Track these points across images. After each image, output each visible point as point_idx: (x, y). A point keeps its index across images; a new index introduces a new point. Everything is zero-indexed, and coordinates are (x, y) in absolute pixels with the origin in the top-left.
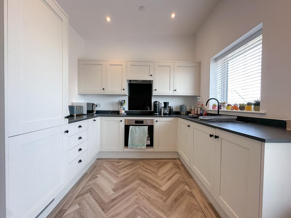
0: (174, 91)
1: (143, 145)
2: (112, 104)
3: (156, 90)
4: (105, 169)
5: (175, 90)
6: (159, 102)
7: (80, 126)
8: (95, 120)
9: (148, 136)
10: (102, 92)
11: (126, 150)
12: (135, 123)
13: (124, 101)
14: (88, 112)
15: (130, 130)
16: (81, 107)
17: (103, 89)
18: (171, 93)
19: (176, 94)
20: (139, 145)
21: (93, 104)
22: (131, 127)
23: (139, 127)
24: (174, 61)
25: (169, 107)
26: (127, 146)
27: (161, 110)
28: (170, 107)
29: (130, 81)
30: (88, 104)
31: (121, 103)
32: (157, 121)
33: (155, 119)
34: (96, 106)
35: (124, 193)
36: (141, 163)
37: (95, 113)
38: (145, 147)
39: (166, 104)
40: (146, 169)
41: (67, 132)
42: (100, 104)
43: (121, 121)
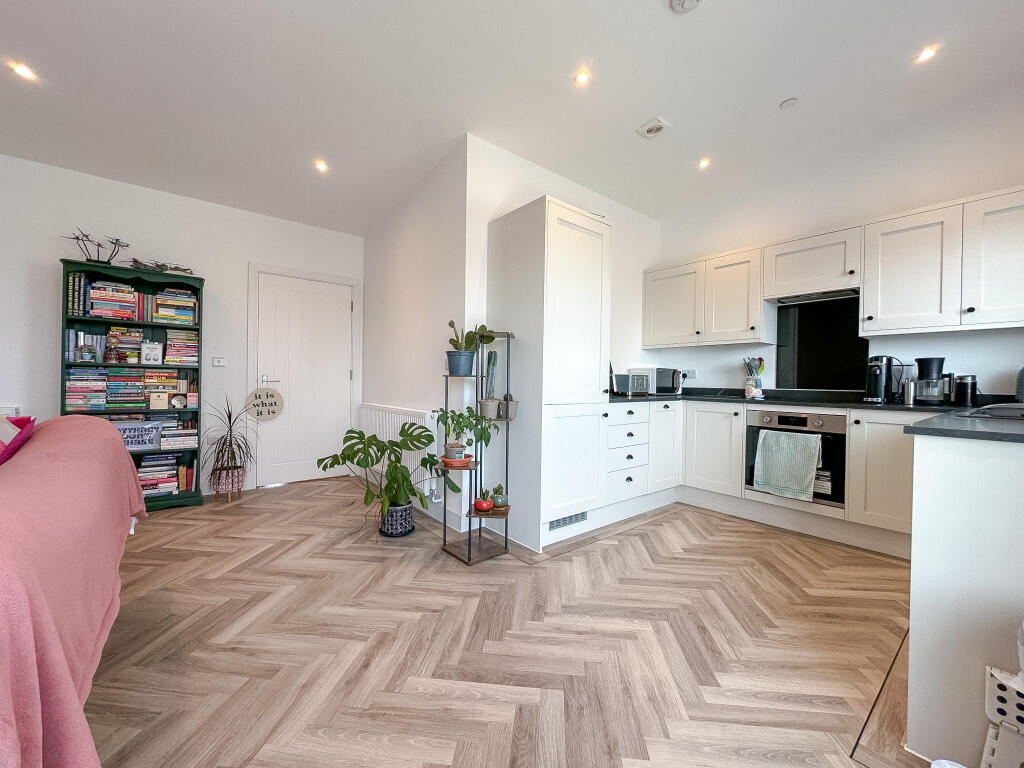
0: (962, 312)
1: (803, 491)
2: (729, 371)
3: (870, 318)
4: (686, 521)
5: (971, 310)
6: (890, 360)
7: (630, 412)
8: (666, 407)
9: (820, 466)
10: (695, 341)
11: (750, 494)
12: (780, 423)
13: (757, 363)
14: (660, 390)
15: (760, 441)
16: (642, 378)
17: (698, 333)
18: (951, 322)
19: (971, 323)
20: (787, 489)
21: (675, 371)
22: (763, 433)
23: (789, 436)
24: (963, 200)
25: (946, 376)
26: (752, 484)
27: (903, 387)
28: (949, 376)
29: (779, 300)
30: (660, 372)
31: (751, 368)
32: (857, 422)
33: (853, 414)
34: (685, 376)
35: (703, 560)
36: (792, 540)
37: (680, 392)
38: (809, 497)
39: (924, 365)
40: (797, 552)
41: (606, 415)
42: (694, 372)
43: (736, 414)
